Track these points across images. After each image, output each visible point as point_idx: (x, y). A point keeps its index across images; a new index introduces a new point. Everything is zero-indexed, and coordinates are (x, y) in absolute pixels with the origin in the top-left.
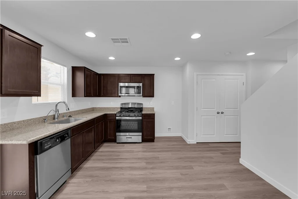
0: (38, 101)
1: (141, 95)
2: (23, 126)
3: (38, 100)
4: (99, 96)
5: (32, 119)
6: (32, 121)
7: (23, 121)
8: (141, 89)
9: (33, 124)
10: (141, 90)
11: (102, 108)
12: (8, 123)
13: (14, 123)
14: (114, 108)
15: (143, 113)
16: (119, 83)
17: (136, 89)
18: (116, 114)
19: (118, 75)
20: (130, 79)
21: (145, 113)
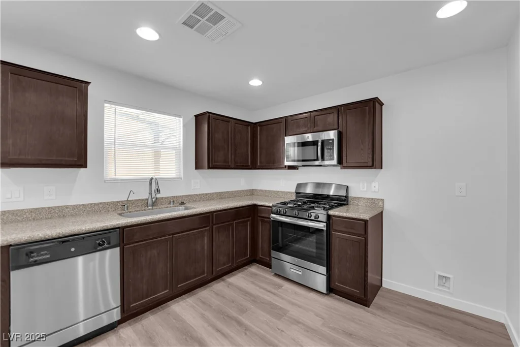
0: (115, 176)
1: (335, 162)
2: (83, 212)
3: (115, 174)
4: (254, 166)
5: (100, 203)
6: (101, 206)
7: (83, 205)
8: (333, 146)
9: (102, 212)
10: (333, 148)
11: (266, 191)
12: (56, 207)
13: (67, 207)
14: (284, 192)
15: (331, 212)
16: (285, 137)
17: (319, 148)
18: (271, 207)
19: (286, 119)
20: (309, 125)
21: (336, 215)
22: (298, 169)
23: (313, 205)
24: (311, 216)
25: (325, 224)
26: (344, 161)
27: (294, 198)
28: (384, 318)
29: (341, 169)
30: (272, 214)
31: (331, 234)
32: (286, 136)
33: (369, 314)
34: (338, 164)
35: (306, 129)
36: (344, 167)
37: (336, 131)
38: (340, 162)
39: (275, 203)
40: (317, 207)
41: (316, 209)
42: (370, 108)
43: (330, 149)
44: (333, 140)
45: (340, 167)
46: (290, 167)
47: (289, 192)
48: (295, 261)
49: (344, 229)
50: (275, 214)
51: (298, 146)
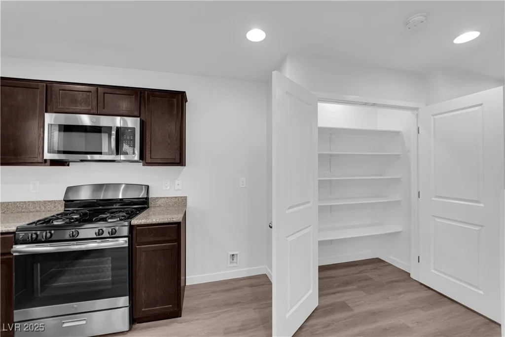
1: (137, 157)
8: (134, 137)
10: (134, 140)
15: (135, 221)
16: (46, 114)
17: (113, 137)
18: (14, 233)
19: (49, 85)
20: (95, 103)
21: (143, 223)
22: (68, 165)
23: (104, 216)
24: (103, 232)
25: (126, 239)
26: (148, 156)
27: (61, 209)
28: (197, 320)
29: (143, 165)
30: (16, 244)
31: (134, 249)
32: (46, 112)
33: (183, 324)
34: (140, 159)
35: (90, 108)
36: (146, 163)
37: (139, 119)
38: (142, 157)
39: (23, 223)
40: (112, 218)
41: (109, 220)
42: (178, 101)
43: (131, 140)
44: (134, 129)
45: (142, 164)
46: (54, 163)
47: (49, 202)
48: (73, 307)
49: (152, 239)
50: (22, 244)
51: (60, 131)
